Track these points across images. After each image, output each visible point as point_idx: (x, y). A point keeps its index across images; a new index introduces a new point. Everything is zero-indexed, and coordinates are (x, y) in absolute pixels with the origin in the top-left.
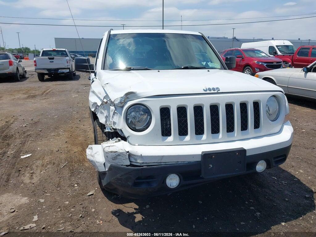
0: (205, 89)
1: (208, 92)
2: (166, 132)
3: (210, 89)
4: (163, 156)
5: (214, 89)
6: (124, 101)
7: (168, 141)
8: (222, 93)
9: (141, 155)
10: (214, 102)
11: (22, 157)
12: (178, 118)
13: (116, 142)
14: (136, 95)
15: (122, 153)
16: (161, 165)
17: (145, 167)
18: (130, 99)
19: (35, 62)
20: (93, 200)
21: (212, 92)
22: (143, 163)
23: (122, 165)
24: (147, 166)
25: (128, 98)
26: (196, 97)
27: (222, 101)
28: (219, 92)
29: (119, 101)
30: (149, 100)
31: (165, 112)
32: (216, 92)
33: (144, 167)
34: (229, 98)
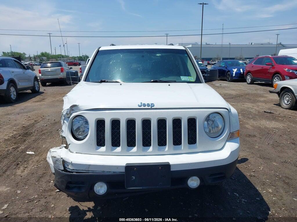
0: (140, 105)
1: (142, 107)
2: (100, 142)
3: (144, 105)
4: (90, 165)
5: (148, 105)
6: (70, 112)
7: (100, 151)
8: (156, 108)
9: (72, 162)
10: (146, 117)
11: (27, 153)
12: (112, 130)
13: (60, 148)
14: (78, 108)
15: (58, 159)
16: (89, 173)
17: (75, 173)
18: (74, 111)
19: (81, 69)
20: (58, 196)
21: (146, 107)
22: (74, 170)
23: (59, 169)
24: (76, 172)
25: (73, 110)
26: (129, 112)
27: (154, 116)
28: (153, 107)
29: (66, 112)
30: (88, 113)
31: (100, 124)
32: (150, 107)
33: (73, 173)
34: (161, 114)
